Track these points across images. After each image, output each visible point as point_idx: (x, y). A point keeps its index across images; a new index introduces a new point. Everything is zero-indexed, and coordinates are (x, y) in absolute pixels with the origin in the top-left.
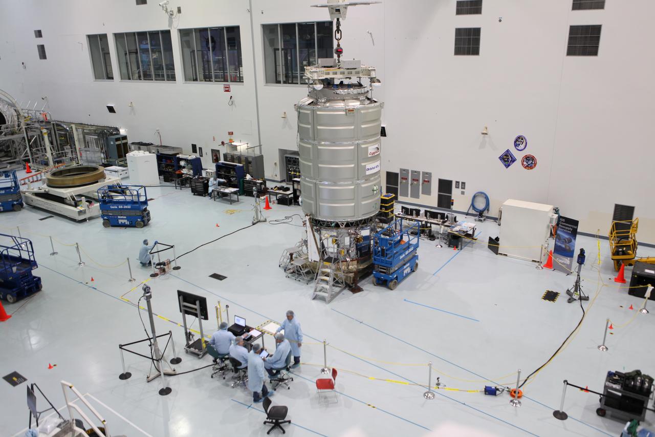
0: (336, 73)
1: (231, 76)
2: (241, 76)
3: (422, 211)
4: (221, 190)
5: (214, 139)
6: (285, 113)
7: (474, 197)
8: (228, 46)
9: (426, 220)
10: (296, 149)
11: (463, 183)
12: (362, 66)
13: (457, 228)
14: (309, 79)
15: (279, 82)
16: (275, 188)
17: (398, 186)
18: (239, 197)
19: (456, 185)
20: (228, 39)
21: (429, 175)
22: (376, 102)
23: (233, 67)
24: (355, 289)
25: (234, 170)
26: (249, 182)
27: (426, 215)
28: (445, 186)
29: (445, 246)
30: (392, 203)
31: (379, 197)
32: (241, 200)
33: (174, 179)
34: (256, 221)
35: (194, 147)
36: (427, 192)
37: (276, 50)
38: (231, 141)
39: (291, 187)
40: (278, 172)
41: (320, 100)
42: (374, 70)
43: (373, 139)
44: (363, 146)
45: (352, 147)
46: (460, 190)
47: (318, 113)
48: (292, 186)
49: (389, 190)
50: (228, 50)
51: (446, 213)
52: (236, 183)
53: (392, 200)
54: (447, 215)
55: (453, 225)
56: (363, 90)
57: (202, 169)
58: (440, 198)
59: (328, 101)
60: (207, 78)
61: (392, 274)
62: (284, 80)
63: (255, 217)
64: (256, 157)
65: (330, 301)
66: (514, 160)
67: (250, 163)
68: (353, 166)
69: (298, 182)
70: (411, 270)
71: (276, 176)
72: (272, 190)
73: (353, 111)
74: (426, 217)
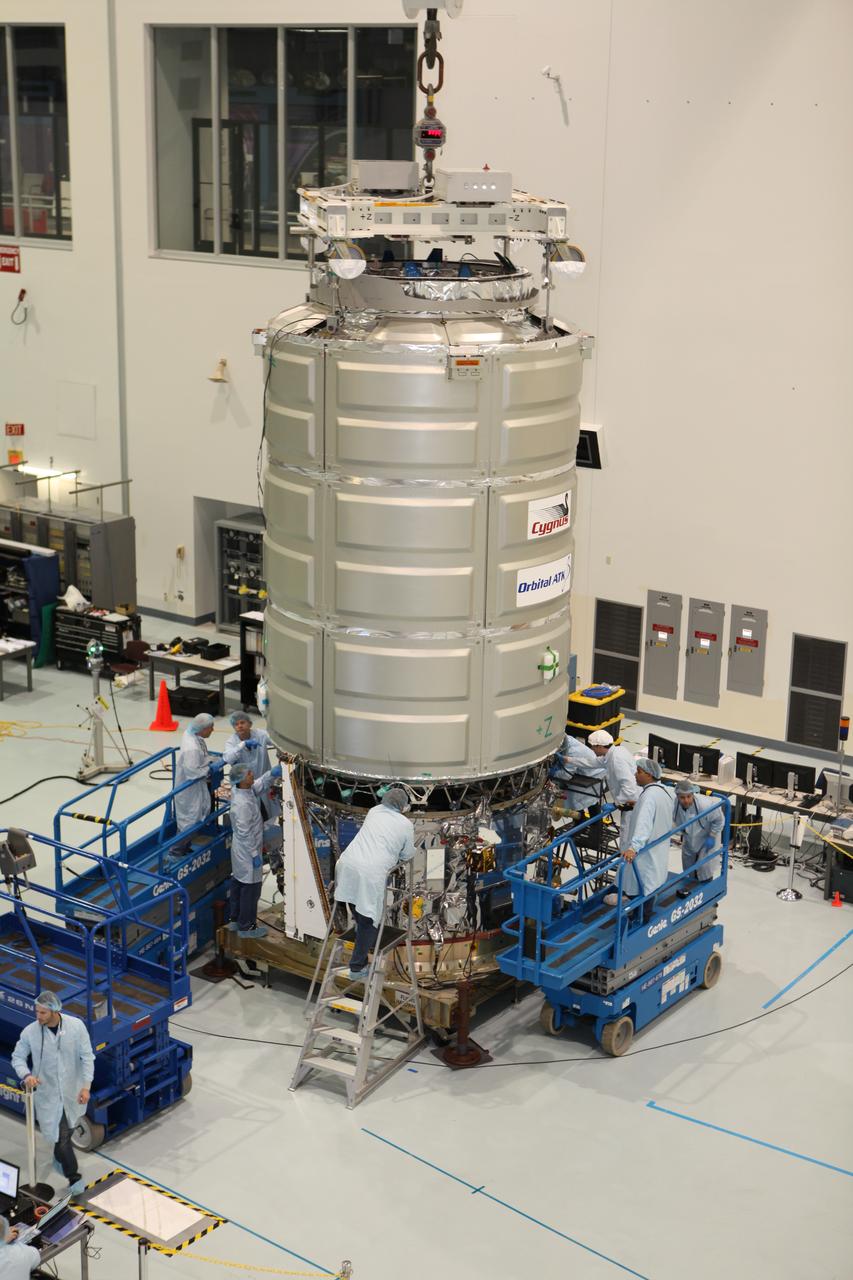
0: (416, 219)
1: (25, 214)
2: (64, 213)
3: (729, 753)
6: (224, 364)
8: (19, 99)
9: (742, 791)
10: (252, 499)
12: (515, 196)
14: (314, 236)
15: (202, 246)
16: (173, 644)
17: (637, 654)
18: (35, 673)
20: (20, 72)
21: (756, 617)
22: (562, 333)
23: (35, 179)
24: (459, 1053)
25: (21, 569)
26: (76, 618)
27: (741, 773)
28: (818, 662)
29: (813, 896)
30: (613, 720)
31: (558, 697)
32: (40, 683)
34: (94, 768)
36: (749, 681)
37: (199, 124)
38: (15, 458)
39: (233, 642)
40: (188, 584)
41: (350, 318)
42: (562, 212)
43: (548, 474)
44: (508, 499)
45: (468, 502)
47: (344, 365)
48: (238, 639)
49: (604, 670)
50: (20, 112)
51: (819, 766)
52: (27, 621)
53: (612, 709)
54: (822, 777)
55: (844, 816)
56: (516, 288)
58: (797, 703)
59: (383, 321)
61: (613, 993)
62: (227, 238)
63: (92, 754)
64: (105, 526)
65: (363, 1096)
67: (83, 545)
68: (466, 571)
69: (258, 625)
70: (693, 981)
71: (181, 598)
72: (160, 654)
73: (475, 363)
74: (740, 781)
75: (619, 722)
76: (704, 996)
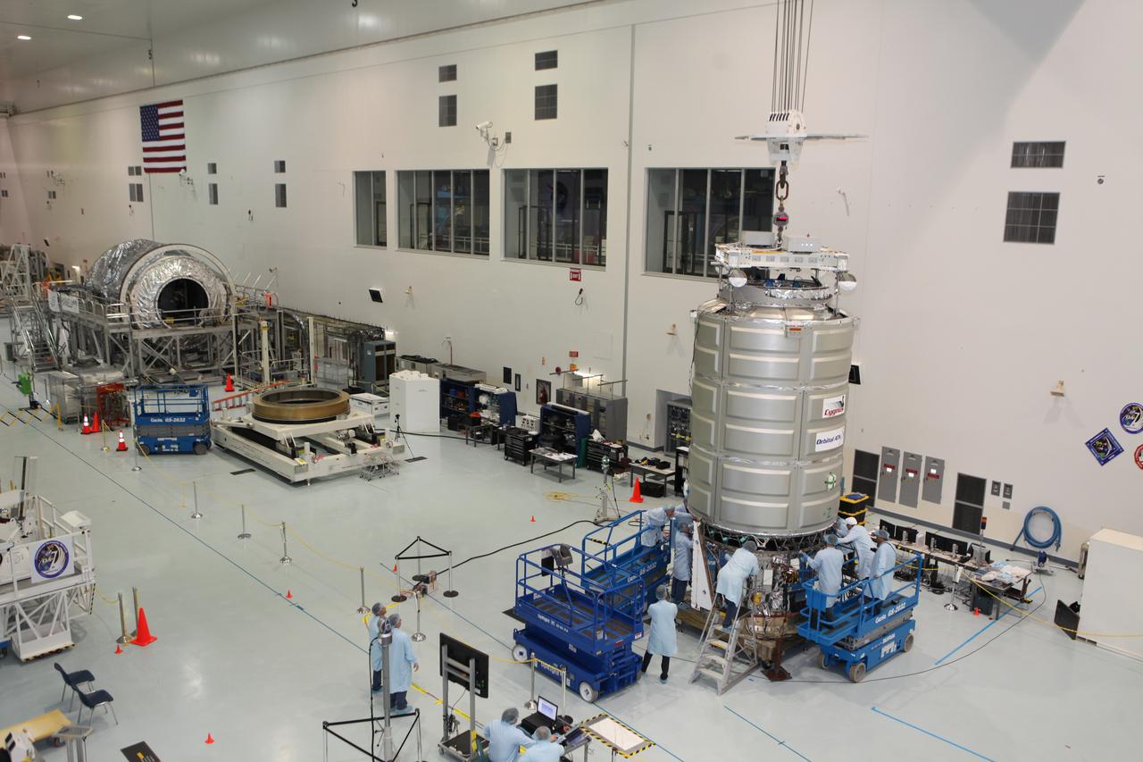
0: (772, 259)
1: (584, 253)
2: (603, 254)
3: (921, 533)
4: (546, 456)
5: (543, 361)
6: (674, 326)
7: (1030, 515)
8: (585, 202)
9: (928, 552)
10: (687, 392)
11: (1009, 487)
12: (822, 249)
13: (991, 576)
14: (722, 266)
15: (667, 270)
16: (643, 460)
17: (876, 479)
18: (577, 470)
19: (993, 488)
20: (586, 190)
21: (939, 464)
22: (844, 316)
23: (590, 238)
24: (775, 673)
25: (573, 421)
26: (597, 445)
27: (928, 543)
28: (971, 488)
29: (964, 609)
30: (862, 511)
31: (836, 497)
32: (580, 475)
33: (467, 427)
34: (602, 518)
35: (507, 372)
36: (934, 495)
37: (669, 213)
38: (573, 368)
39: (672, 461)
40: (652, 432)
41: (738, 306)
43: (834, 386)
44: (814, 397)
45: (793, 398)
46: (1001, 499)
47: (734, 329)
48: (675, 460)
49: (857, 485)
50: (585, 207)
51: (969, 542)
52: (574, 445)
53: (862, 505)
54: (971, 547)
55: (982, 568)
56: (822, 294)
57: (517, 413)
58: (960, 512)
59: (754, 308)
60: (543, 255)
61: (856, 650)
62: (679, 267)
63: (601, 511)
64: (614, 401)
65: (725, 690)
66: (1117, 451)
67: (603, 410)
68: (791, 432)
69: (686, 454)
70: (898, 647)
71: (648, 438)
72: (637, 465)
73: (800, 330)
74: (927, 547)
75: (864, 513)
76: (903, 656)
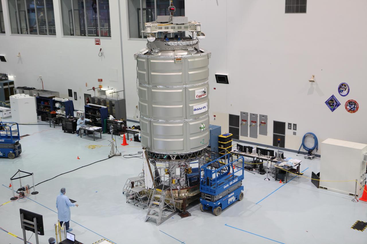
1: (101, 31)
2: (110, 31)
4: (86, 128)
5: (86, 85)
7: (305, 137)
9: (258, 157)
11: (295, 125)
13: (282, 164)
15: (140, 36)
16: (133, 127)
17: (239, 127)
18: (102, 135)
19: (289, 126)
21: (265, 117)
24: (184, 214)
25: (99, 111)
26: (111, 122)
28: (279, 127)
30: (230, 141)
32: (104, 137)
33: (49, 118)
34: (112, 155)
35: (70, 91)
36: (264, 132)
37: (138, 10)
38: (100, 87)
46: (292, 131)
49: (231, 130)
50: (99, 9)
52: (101, 123)
57: (74, 110)
58: (275, 137)
60: (83, 33)
62: (145, 35)
64: (118, 101)
66: (338, 105)
67: (113, 105)
71: (137, 117)
72: (130, 129)
